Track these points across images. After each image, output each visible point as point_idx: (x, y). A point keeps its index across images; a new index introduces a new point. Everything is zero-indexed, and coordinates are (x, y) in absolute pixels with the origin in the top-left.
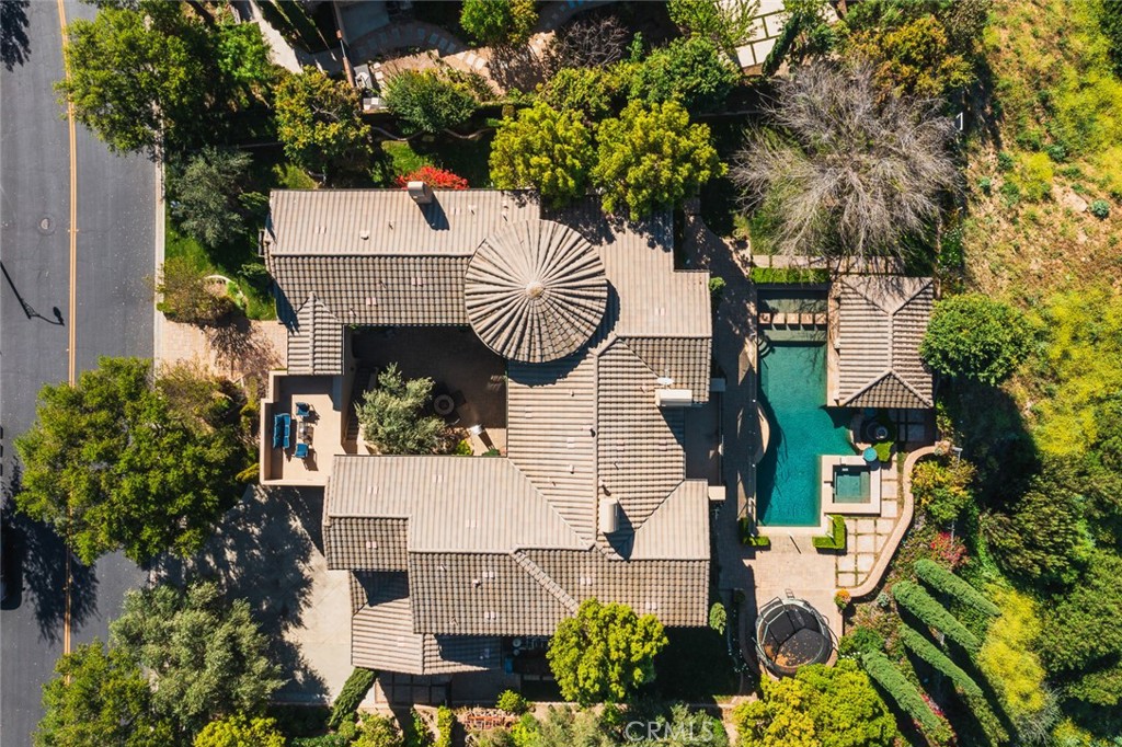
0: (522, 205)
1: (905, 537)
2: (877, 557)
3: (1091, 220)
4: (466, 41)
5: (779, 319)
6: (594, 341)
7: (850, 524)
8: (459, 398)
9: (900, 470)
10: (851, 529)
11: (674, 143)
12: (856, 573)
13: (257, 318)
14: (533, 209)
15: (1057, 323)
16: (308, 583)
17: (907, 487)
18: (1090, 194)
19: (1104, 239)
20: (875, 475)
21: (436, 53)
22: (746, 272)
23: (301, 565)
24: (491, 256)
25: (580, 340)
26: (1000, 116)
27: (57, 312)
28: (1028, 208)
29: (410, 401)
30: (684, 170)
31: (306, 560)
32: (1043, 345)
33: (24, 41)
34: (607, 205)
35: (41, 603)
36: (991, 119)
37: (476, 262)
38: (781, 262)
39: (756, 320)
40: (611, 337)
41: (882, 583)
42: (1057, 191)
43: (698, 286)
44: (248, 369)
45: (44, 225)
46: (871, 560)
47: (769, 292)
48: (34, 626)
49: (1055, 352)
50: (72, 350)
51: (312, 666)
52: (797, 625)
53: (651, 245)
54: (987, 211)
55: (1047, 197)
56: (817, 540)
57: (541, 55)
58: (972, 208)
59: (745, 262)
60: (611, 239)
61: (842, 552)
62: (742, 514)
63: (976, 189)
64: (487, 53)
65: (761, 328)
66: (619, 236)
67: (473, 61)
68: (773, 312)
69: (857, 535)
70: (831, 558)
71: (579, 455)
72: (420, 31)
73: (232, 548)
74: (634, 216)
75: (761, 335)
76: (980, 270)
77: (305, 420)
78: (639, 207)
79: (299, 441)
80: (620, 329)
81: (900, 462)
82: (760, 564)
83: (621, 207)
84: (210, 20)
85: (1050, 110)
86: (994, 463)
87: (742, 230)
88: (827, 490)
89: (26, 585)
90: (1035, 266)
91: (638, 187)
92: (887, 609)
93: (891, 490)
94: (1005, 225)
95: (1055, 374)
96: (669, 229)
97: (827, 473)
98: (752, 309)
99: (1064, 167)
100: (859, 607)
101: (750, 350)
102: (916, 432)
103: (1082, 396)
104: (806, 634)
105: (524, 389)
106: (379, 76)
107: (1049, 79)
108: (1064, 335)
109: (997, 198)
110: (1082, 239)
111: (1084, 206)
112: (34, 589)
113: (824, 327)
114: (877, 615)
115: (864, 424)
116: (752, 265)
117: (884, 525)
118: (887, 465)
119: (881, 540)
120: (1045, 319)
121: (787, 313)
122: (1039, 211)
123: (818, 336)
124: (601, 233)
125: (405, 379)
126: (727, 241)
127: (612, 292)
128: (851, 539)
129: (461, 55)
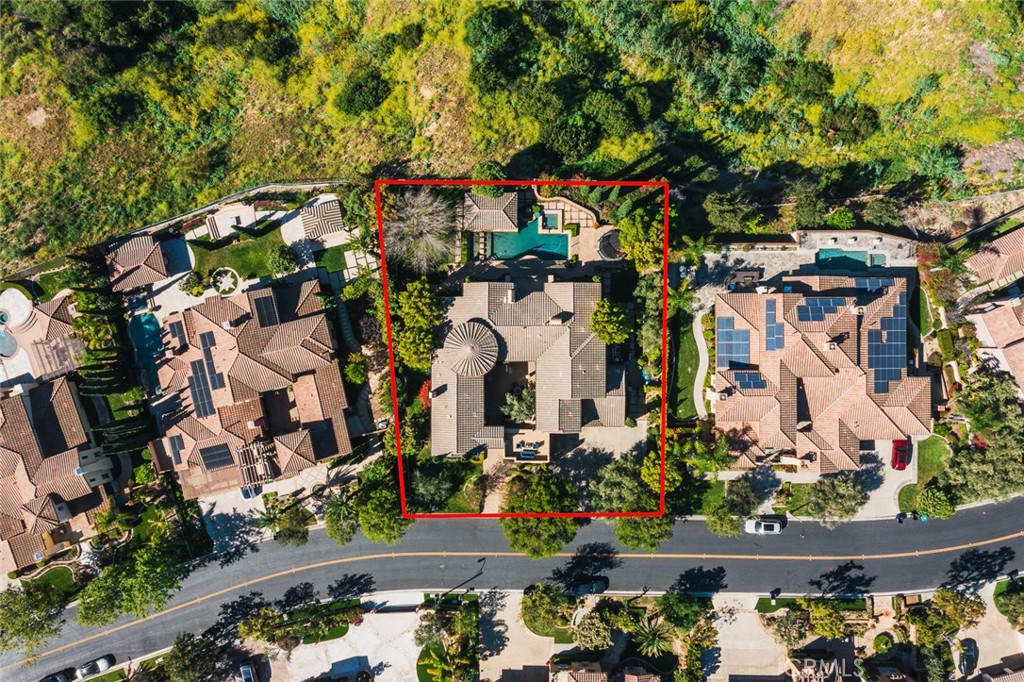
0: (437, 356)
1: (572, 200)
2: (581, 211)
3: (441, 120)
4: (366, 383)
5: (482, 252)
6: (490, 327)
7: (567, 222)
8: (515, 384)
9: (544, 202)
10: (569, 222)
11: (416, 297)
12: (587, 219)
13: (482, 472)
14: (439, 351)
15: (484, 137)
16: (595, 450)
17: (551, 199)
18: (429, 121)
19: (449, 115)
20: (546, 212)
21: (370, 396)
22: (462, 266)
23: (587, 453)
24: (458, 366)
25: (490, 332)
26: (397, 160)
27: (480, 561)
28: (435, 148)
29: (515, 402)
30: (425, 293)
31: (585, 450)
32: (493, 141)
33: (362, 576)
34: (437, 323)
35: (606, 567)
36: (399, 164)
37: (460, 372)
38: (458, 251)
39: (482, 261)
40: (488, 321)
41: (591, 209)
42: (428, 134)
43: (468, 287)
44: (504, 476)
45: (442, 566)
46: (582, 213)
47: (471, 256)
48: (615, 570)
49: (496, 136)
50: (496, 554)
51: (630, 448)
52: (608, 244)
53: (453, 305)
54: (437, 166)
55: (430, 139)
56: (573, 236)
57: (372, 351)
58: (436, 173)
59: (459, 266)
60: (450, 321)
61: (578, 225)
62: (563, 266)
63: (428, 171)
64: (371, 374)
65: (486, 259)
66: (449, 318)
67: (374, 380)
68: (479, 254)
69: (571, 219)
70: (581, 229)
71: (534, 333)
72: (361, 403)
73: (580, 483)
74: (442, 312)
75: (488, 259)
76: (462, 170)
77: (523, 446)
78: (439, 310)
79: (532, 448)
80: (486, 318)
81: (541, 201)
82: (584, 259)
83: (438, 317)
84: (355, 493)
85: (393, 136)
86: (542, 161)
87: (445, 267)
88: (553, 232)
89: (598, 574)
90: (460, 145)
91: (432, 311)
92: (602, 206)
93: (553, 205)
94: (443, 158)
95: (505, 136)
96: (447, 298)
97: (546, 232)
98: (477, 263)
99: (417, 130)
100: (601, 218)
101: (495, 263)
102: (528, 195)
103: (514, 123)
104: (611, 241)
105: (509, 355)
106: (380, 420)
107: (381, 137)
108: (489, 133)
109: (431, 161)
110: (448, 124)
111: (434, 124)
112: (600, 571)
113: (485, 233)
114: (605, 210)
115: (525, 217)
116: (459, 263)
117: (567, 208)
118: (542, 207)
119: (573, 209)
120: (482, 141)
121: (479, 249)
122: (437, 143)
123: (489, 235)
124: (448, 325)
125: (506, 404)
126: (449, 274)
127: (471, 320)
128: (574, 221)
129: (371, 385)
